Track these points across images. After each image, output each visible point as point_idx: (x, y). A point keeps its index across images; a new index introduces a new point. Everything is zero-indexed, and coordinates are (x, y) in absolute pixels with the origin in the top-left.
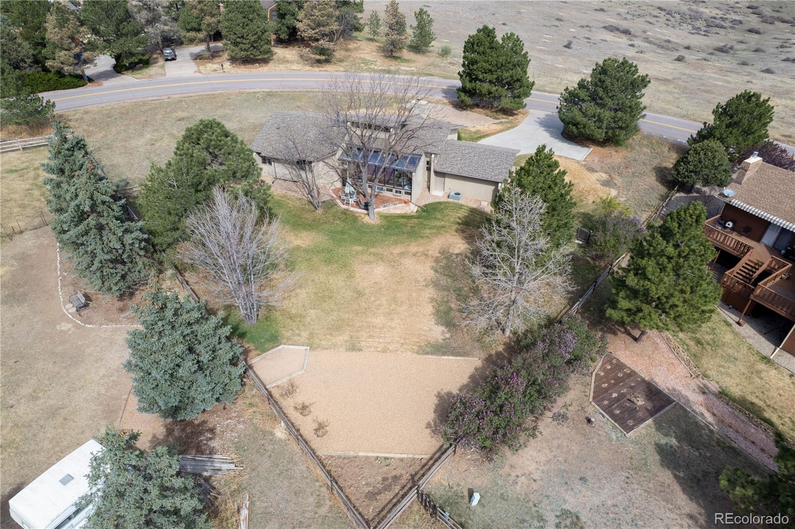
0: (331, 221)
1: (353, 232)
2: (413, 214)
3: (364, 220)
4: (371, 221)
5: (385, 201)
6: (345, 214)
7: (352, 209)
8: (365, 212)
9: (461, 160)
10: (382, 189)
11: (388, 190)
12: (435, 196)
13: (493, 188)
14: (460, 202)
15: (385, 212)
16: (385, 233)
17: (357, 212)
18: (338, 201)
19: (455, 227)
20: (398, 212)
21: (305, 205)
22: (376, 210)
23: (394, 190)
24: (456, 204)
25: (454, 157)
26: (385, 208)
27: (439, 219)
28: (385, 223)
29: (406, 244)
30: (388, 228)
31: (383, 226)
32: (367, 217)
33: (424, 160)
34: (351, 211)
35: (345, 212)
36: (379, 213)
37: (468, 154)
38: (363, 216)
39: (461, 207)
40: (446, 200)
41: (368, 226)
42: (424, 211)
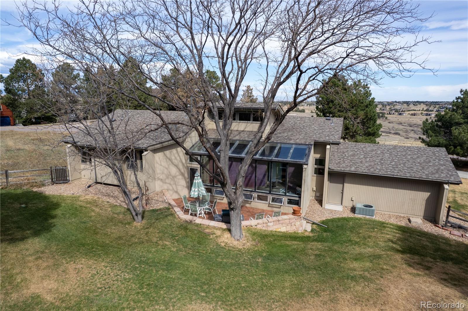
0: (155, 240)
1: (194, 265)
2: (307, 234)
3: (220, 240)
4: (236, 243)
5: (259, 214)
6: (186, 229)
7: (198, 221)
8: (224, 226)
9: (366, 158)
10: (250, 197)
11: (260, 198)
12: (331, 211)
13: (424, 195)
14: (377, 217)
15: (259, 227)
16: (266, 268)
17: (208, 227)
18: (177, 209)
19: (398, 257)
20: (283, 229)
21: (118, 214)
22: (244, 223)
23: (270, 197)
24: (370, 220)
25: (353, 155)
26: (260, 221)
27: (357, 243)
28: (262, 246)
29: (325, 296)
30: (270, 257)
31: (259, 253)
32: (227, 235)
33: (313, 156)
34: (197, 225)
35: (185, 226)
36: (249, 229)
37: (372, 151)
38: (218, 233)
39: (382, 225)
40: (351, 215)
41: (228, 251)
42: (326, 230)
